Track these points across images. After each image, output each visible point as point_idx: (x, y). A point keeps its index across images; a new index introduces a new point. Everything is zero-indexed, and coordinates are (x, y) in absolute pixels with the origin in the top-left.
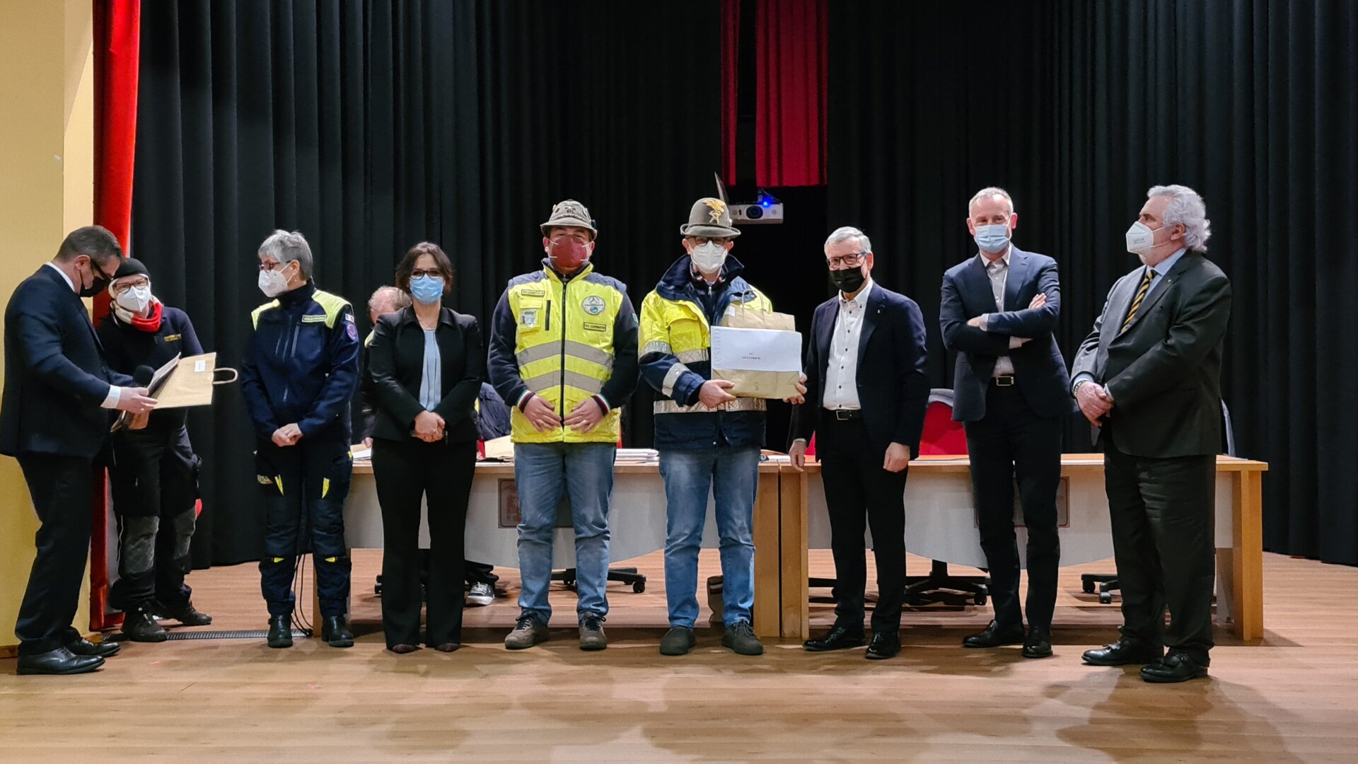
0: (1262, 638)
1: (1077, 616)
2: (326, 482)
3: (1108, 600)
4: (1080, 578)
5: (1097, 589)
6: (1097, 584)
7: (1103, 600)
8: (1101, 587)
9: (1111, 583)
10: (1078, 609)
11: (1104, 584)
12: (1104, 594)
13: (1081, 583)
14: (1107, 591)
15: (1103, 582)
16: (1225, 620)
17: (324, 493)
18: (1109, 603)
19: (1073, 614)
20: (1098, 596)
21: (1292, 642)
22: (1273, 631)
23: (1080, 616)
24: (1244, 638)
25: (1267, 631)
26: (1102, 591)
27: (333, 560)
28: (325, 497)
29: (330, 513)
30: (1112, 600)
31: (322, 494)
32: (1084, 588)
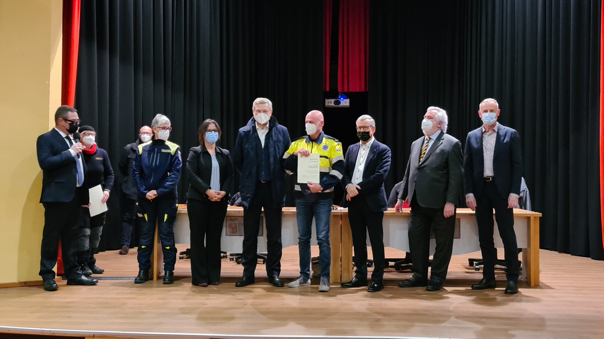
0: (539, 285)
1: (465, 276)
2: (166, 216)
3: (478, 269)
4: (468, 260)
5: (474, 265)
6: (475, 262)
7: (476, 269)
8: (476, 264)
9: (479, 262)
10: (465, 273)
11: (477, 263)
12: (477, 267)
13: (468, 262)
14: (478, 265)
15: (477, 262)
16: (525, 278)
17: (165, 220)
18: (479, 270)
19: (463, 275)
20: (474, 267)
21: (551, 287)
22: (545, 283)
23: (467, 276)
24: (531, 285)
25: (542, 283)
26: (476, 266)
27: (168, 248)
28: (165, 222)
29: (167, 229)
30: (480, 269)
31: (164, 221)
32: (469, 265)
